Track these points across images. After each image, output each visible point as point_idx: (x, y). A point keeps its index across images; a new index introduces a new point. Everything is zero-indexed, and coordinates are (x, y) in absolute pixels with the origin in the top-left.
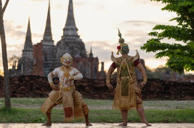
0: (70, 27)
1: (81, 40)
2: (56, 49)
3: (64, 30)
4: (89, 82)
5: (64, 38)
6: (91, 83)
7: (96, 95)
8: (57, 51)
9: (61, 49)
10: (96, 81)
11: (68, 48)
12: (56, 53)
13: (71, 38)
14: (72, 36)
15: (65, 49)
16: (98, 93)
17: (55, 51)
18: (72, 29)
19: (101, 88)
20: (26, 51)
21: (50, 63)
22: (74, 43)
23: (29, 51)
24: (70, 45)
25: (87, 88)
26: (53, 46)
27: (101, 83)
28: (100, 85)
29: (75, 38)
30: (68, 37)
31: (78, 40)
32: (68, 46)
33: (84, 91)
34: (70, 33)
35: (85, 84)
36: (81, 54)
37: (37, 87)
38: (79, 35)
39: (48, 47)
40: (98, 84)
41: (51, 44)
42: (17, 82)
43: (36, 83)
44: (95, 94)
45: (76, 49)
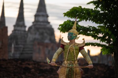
0: (41, 13)
1: (51, 26)
2: (27, 34)
3: (36, 16)
4: (35, 64)
5: (35, 23)
6: (36, 66)
8: (27, 36)
9: (31, 34)
10: (41, 64)
11: (38, 33)
13: (42, 24)
14: (42, 22)
15: (36, 34)
17: (26, 36)
18: (43, 16)
19: (46, 70)
21: (21, 48)
22: (44, 28)
24: (41, 31)
25: (33, 70)
26: (25, 31)
27: (46, 66)
29: (45, 24)
30: (39, 23)
31: (48, 26)
32: (38, 31)
33: (29, 73)
34: (41, 19)
35: (30, 67)
36: (50, 40)
39: (19, 32)
40: (44, 67)
41: (23, 29)
44: (41, 76)
45: (45, 34)
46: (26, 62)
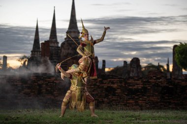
0: (72, 30)
2: (61, 50)
3: (67, 32)
5: (67, 39)
6: (123, 84)
9: (65, 49)
11: (71, 48)
12: (61, 53)
14: (74, 38)
15: (69, 49)
16: (133, 98)
17: (59, 51)
18: (74, 32)
19: (137, 90)
20: (35, 52)
23: (37, 51)
25: (119, 91)
26: (58, 47)
28: (136, 87)
29: (77, 39)
32: (71, 46)
33: (114, 95)
34: (73, 35)
35: (115, 86)
39: (53, 48)
41: (56, 45)
46: (109, 79)
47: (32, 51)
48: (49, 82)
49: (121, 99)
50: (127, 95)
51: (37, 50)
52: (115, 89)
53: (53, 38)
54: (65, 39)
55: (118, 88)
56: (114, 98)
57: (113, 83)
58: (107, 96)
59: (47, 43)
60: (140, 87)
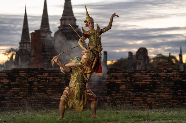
0: (67, 17)
1: (80, 30)
2: (54, 40)
3: (61, 20)
5: (61, 28)
7: (138, 99)
8: (55, 42)
14: (69, 26)
16: (140, 96)
18: (70, 19)
20: (24, 43)
23: (26, 43)
24: (68, 35)
25: (123, 87)
26: (51, 37)
28: (143, 82)
34: (68, 23)
35: (119, 81)
37: (39, 88)
38: (77, 25)
39: (45, 39)
41: (48, 35)
42: (6, 81)
43: (39, 82)
47: (20, 43)
48: (41, 79)
49: (126, 96)
50: (133, 92)
51: (26, 41)
52: (119, 85)
53: (45, 27)
54: (59, 27)
55: (123, 84)
56: (118, 95)
57: (116, 78)
58: (109, 93)
59: (37, 32)
60: (148, 82)
